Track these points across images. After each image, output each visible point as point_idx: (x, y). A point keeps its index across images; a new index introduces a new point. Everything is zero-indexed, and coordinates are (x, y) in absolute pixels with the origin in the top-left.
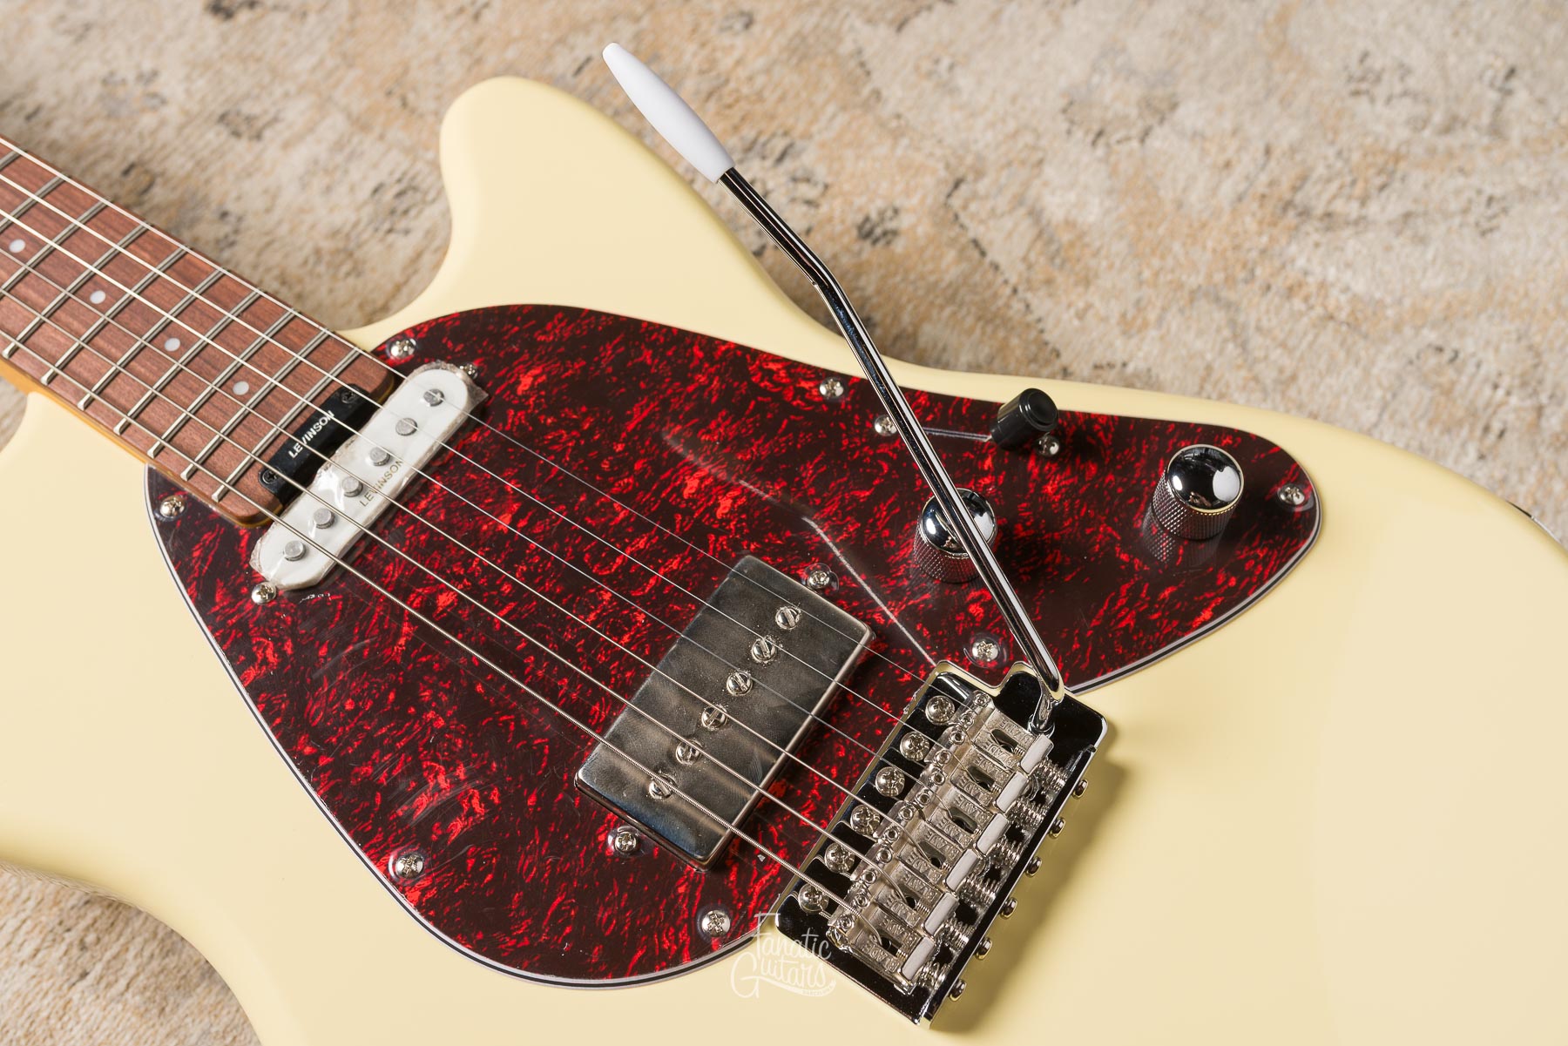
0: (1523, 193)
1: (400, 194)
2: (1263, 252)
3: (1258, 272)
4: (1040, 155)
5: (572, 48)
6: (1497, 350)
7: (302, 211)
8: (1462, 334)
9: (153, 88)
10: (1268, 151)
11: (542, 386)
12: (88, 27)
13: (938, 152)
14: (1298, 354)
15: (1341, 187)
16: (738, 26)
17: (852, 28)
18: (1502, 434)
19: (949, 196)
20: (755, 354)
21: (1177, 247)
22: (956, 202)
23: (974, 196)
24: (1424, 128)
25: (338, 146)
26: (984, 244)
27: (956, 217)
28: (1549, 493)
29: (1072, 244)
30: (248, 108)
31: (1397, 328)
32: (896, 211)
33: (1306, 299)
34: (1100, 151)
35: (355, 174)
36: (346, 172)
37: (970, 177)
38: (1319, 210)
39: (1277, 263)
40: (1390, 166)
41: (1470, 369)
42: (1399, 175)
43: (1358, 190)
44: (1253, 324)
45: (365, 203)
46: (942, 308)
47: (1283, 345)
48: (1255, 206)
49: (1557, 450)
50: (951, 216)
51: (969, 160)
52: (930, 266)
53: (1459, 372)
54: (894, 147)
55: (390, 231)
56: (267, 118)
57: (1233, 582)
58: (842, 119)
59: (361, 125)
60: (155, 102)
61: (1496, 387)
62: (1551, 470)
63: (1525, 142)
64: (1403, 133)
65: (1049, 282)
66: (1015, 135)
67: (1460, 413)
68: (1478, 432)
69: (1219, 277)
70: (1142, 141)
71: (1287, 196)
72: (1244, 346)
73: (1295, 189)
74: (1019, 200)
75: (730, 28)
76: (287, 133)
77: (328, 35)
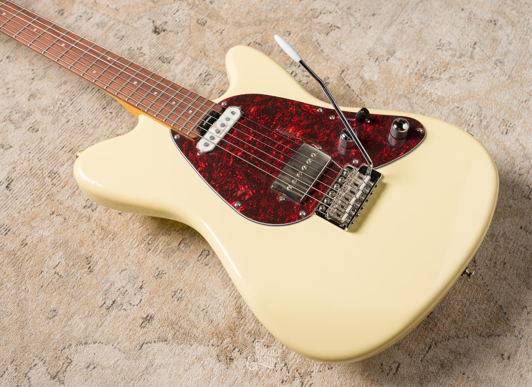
0: (478, 72)
1: (206, 76)
2: (416, 86)
3: (415, 91)
4: (363, 64)
5: (246, 41)
6: (471, 107)
7: (182, 80)
8: (463, 104)
9: (141, 51)
10: (417, 63)
11: (256, 111)
12: (123, 37)
13: (338, 64)
14: (425, 109)
15: (435, 71)
16: (287, 35)
17: (315, 35)
18: (472, 126)
19: (341, 74)
20: (303, 103)
21: (396, 85)
22: (343, 76)
23: (347, 74)
24: (454, 57)
25: (189, 65)
26: (350, 85)
27: (343, 79)
28: (483, 139)
29: (371, 85)
30: (166, 56)
31: (448, 103)
32: (328, 78)
33: (427, 97)
34: (377, 63)
35: (194, 72)
36: (192, 71)
37: (346, 70)
38: (430, 76)
39: (420, 89)
40: (447, 66)
41: (465, 111)
42: (448, 68)
43: (439, 72)
44: (414, 102)
45: (197, 78)
46: (340, 100)
47: (421, 107)
48: (414, 75)
49: (485, 129)
50: (341, 79)
51: (345, 66)
52: (337, 91)
53: (463, 113)
54: (327, 63)
55: (204, 84)
56: (171, 58)
57: (408, 147)
58: (314, 57)
59: (195, 59)
60: (142, 55)
61: (471, 116)
62: (484, 134)
63: (478, 60)
64: (450, 58)
65: (366, 94)
66: (356, 60)
67: (463, 122)
68: (467, 126)
69: (406, 92)
70: (387, 61)
71: (422, 73)
72: (412, 107)
73: (424, 71)
74: (358, 75)
75: (285, 35)
76: (176, 62)
77: (184, 38)
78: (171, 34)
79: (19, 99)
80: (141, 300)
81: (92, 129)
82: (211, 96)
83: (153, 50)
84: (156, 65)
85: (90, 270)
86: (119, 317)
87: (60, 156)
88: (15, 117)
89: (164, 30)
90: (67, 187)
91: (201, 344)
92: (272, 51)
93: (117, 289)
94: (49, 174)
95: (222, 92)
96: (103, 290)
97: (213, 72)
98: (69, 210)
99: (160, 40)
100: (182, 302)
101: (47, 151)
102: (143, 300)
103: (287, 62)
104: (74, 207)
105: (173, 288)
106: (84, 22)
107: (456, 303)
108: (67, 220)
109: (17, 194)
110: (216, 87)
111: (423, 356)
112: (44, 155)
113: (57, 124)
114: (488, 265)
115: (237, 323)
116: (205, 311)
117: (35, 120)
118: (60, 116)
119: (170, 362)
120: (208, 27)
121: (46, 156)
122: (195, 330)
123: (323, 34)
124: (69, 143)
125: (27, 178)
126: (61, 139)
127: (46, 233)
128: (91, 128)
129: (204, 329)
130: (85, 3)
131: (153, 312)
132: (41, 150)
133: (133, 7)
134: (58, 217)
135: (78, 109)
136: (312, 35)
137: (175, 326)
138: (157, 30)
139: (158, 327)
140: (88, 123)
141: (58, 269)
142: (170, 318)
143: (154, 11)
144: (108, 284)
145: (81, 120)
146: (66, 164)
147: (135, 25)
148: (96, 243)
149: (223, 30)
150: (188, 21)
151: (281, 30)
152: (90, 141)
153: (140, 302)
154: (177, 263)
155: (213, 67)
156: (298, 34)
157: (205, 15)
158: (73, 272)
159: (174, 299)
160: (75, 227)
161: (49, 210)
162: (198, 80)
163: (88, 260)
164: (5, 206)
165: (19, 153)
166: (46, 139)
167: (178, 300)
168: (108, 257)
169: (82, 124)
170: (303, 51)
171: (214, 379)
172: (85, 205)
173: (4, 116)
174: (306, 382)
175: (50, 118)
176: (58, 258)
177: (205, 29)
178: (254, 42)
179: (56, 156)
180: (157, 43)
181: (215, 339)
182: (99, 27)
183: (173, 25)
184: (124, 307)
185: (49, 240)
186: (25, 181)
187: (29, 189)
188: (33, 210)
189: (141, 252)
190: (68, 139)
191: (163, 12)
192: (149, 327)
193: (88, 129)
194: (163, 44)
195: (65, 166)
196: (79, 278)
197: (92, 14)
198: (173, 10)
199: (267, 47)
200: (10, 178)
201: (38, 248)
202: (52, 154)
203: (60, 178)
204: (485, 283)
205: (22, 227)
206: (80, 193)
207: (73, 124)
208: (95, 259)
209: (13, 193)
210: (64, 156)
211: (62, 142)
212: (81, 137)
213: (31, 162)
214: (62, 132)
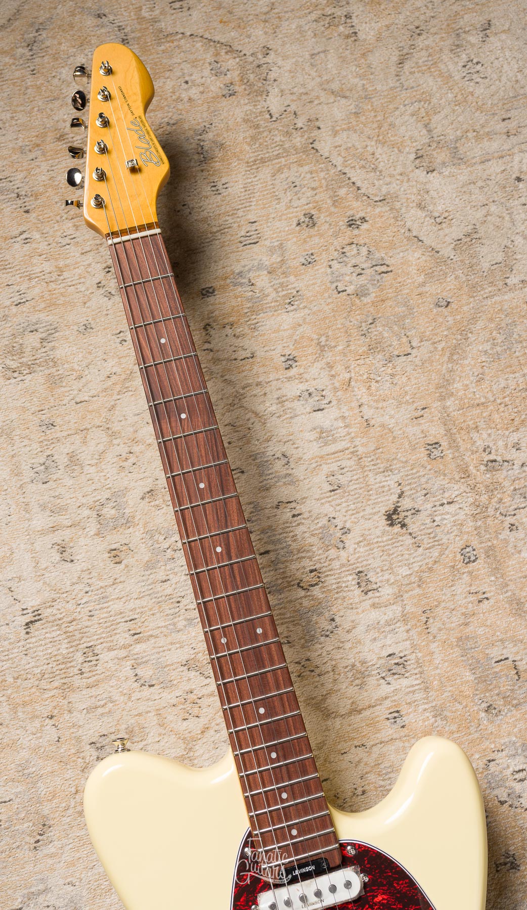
1: (397, 664)
7: (360, 642)
9: (344, 538)
11: (383, 904)
12: (340, 487)
25: (391, 622)
30: (371, 575)
35: (388, 642)
36: (386, 637)
45: (383, 658)
55: (383, 678)
56: (375, 586)
59: (405, 618)
60: (341, 545)
76: (377, 600)
77: (420, 564)
78: (409, 540)
79: (133, 483)
81: (184, 623)
82: (377, 707)
83: (362, 550)
84: (345, 582)
85: (35, 845)
87: (118, 631)
88: (109, 512)
89: (403, 525)
90: (93, 691)
93: (46, 904)
94: (86, 650)
95: (396, 715)
97: (411, 666)
98: (72, 731)
99: (385, 538)
101: (109, 609)
104: (81, 732)
106: (308, 410)
108: (60, 744)
109: (31, 645)
110: (395, 698)
112: (101, 612)
113: (150, 572)
117: (127, 542)
118: (162, 563)
120: (470, 573)
121: (102, 616)
124: (143, 620)
125: (58, 632)
126: (138, 603)
127: (24, 741)
130: (333, 373)
132: (103, 601)
133: (395, 438)
134: (54, 729)
138: (395, 517)
140: (187, 607)
143: (418, 472)
144: (41, 887)
146: (116, 652)
147: (371, 480)
148: (69, 812)
149: (487, 599)
150: (452, 536)
152: (169, 639)
155: (420, 655)
157: (483, 545)
158: (16, 828)
160: (62, 764)
161: (50, 709)
162: (383, 661)
163: (44, 828)
164: (7, 653)
165: (74, 581)
166: (121, 586)
169: (178, 602)
172: (94, 741)
173: (96, 499)
175: (148, 555)
176: (13, 791)
177: (464, 573)
178: (514, 661)
179: (114, 627)
180: (376, 540)
182: (320, 438)
183: (423, 524)
185: (22, 754)
186: (54, 634)
187: (50, 651)
188: (33, 690)
190: (146, 612)
191: (428, 486)
194: (383, 551)
195: (113, 654)
196: (18, 844)
197: (330, 402)
198: (446, 495)
200: (39, 612)
202: (111, 619)
203: (94, 668)
205: (4, 704)
206: (102, 714)
207: (168, 591)
208: (52, 834)
209: (28, 641)
210: (123, 638)
211: (135, 609)
212: (164, 624)
213: (78, 610)
214: (147, 593)
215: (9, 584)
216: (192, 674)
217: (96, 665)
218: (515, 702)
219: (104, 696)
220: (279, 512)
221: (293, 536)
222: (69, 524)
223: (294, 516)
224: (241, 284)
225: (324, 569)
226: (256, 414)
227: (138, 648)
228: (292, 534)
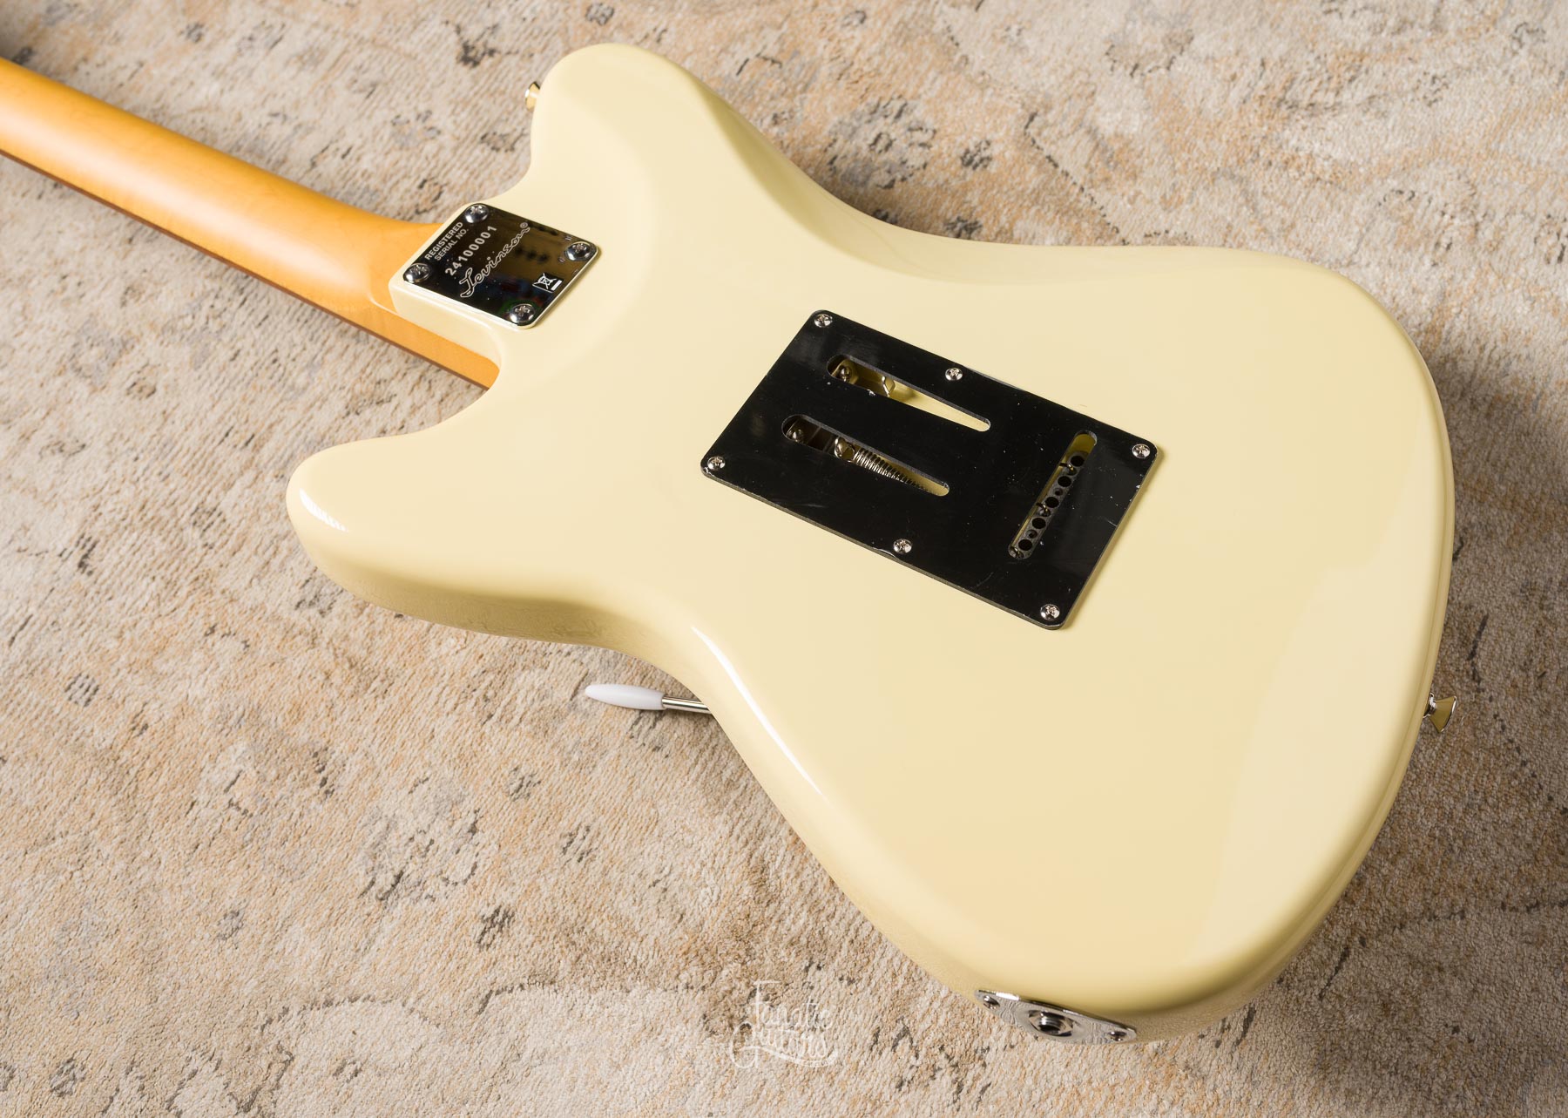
78: (513, 61)
79: (96, 303)
80: (475, 867)
81: (306, 373)
83: (463, 115)
84: (474, 161)
85: (324, 788)
86: (416, 920)
87: (221, 460)
88: (89, 357)
89: (492, 52)
90: (246, 551)
91: (653, 986)
92: (813, 77)
93: (405, 839)
94: (194, 518)
96: (367, 845)
98: (255, 618)
99: (481, 83)
100: (593, 865)
101: (185, 450)
102: (480, 865)
103: (861, 107)
104: (270, 608)
105: (564, 823)
106: (262, 53)
107: (1422, 811)
108: (252, 648)
109: (109, 582)
111: (1323, 983)
112: (176, 462)
113: (204, 366)
114: (1520, 685)
115: (755, 916)
116: (661, 885)
117: (143, 362)
119: (570, 1044)
120: (620, 27)
121: (181, 465)
122: (634, 945)
123: (964, 8)
124: (243, 420)
125: (135, 535)
126: (219, 410)
127: (197, 691)
128: (302, 370)
129: (661, 939)
131: (511, 901)
132: (168, 448)
134: (228, 640)
135: (261, 317)
136: (932, 14)
137: (576, 935)
138: (472, 54)
139: (527, 942)
140: (292, 356)
141: (237, 793)
142: (561, 915)
144: (381, 826)
145: (273, 348)
146: (238, 483)
147: (407, 46)
148: (337, 709)
149: (665, 31)
150: (560, 15)
151: (837, 9)
152: (300, 407)
153: (472, 873)
154: (570, 748)
156: (889, 17)
158: (277, 797)
159: (568, 856)
160: (277, 665)
161: (201, 622)
163: (319, 758)
164: (79, 622)
165: (106, 462)
166: (179, 413)
167: (580, 859)
168: (374, 748)
169: (275, 361)
170: (905, 68)
171: (698, 1086)
172: (298, 600)
173: (58, 359)
174: (970, 1082)
175: (185, 352)
176: (233, 760)
177: (612, 34)
178: (758, 55)
179: (209, 461)
180: (471, 93)
181: (694, 969)
182: (304, 64)
183: (515, 32)
184: (429, 891)
185: (207, 708)
186: (130, 542)
187: (141, 564)
188: (158, 625)
189: (465, 726)
190: (239, 408)
192: (503, 945)
193: (295, 374)
194: (492, 95)
195: (238, 487)
196: (297, 813)
197: (283, 26)
199: (797, 69)
201: (177, 737)
202: (197, 456)
203: (224, 526)
204: (1511, 741)
205: (129, 679)
206: (282, 564)
207: (250, 362)
208: (337, 754)
209: (99, 581)
210: (232, 461)
211: (222, 418)
212: (276, 400)
213: (141, 487)
214: (222, 388)
215: (15, 546)
216: (367, 414)
217: (224, 520)
218: (800, 87)
219: (267, 542)
220: (320, 168)
221: (363, 175)
222: (44, 413)
223: (344, 156)
224: (61, 17)
225: (435, 172)
226: (200, 109)
227: (266, 452)
228: (359, 174)
